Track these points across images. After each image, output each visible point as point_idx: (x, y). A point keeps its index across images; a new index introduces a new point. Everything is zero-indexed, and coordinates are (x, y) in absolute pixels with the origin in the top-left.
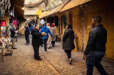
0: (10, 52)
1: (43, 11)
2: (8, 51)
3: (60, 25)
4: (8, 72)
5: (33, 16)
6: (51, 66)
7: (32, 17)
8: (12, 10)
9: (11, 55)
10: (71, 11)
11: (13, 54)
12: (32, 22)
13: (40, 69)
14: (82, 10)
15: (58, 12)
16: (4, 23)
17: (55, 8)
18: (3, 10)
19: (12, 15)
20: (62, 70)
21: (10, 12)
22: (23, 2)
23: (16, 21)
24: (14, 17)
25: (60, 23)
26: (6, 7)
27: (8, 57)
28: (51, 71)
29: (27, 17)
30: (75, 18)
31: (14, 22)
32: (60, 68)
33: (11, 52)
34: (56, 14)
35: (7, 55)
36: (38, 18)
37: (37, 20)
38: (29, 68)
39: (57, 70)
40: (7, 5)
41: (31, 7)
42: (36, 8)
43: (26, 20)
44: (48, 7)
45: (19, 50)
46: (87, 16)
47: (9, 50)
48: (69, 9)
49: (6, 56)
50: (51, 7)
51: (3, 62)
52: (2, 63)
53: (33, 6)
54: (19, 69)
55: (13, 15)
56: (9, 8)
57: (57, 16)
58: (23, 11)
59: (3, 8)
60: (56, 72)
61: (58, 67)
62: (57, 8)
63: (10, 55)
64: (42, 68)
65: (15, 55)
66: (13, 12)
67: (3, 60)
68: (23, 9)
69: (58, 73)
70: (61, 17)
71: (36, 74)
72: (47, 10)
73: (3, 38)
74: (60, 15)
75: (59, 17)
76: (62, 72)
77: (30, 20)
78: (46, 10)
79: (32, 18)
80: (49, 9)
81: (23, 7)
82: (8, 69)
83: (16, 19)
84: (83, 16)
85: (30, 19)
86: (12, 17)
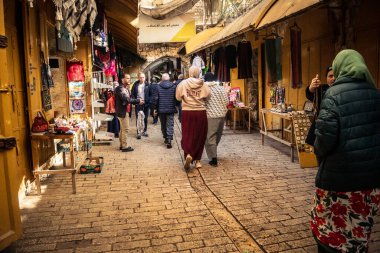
0: (94, 163)
1: (199, 29)
2: (89, 158)
3: (257, 75)
4: (88, 225)
5: (167, 45)
6: (224, 214)
7: (163, 49)
8: (102, 28)
9: (99, 172)
10: (295, 24)
11: (104, 168)
12: (165, 68)
13: (187, 220)
14: (337, 17)
15: (251, 26)
16: (78, 71)
17: (239, 15)
18: (74, 27)
19: (100, 44)
20: (263, 229)
21: (96, 34)
23: (113, 63)
24: (107, 49)
25: (257, 66)
26: (84, 19)
27: (90, 178)
28: (225, 231)
29: (149, 51)
30: (312, 49)
31: (106, 66)
32: (257, 221)
33: (98, 162)
34: (243, 35)
35: (84, 170)
36: (183, 51)
37: (179, 60)
38: (154, 217)
39: (244, 228)
40: (86, 13)
41: (160, 18)
42: (178, 21)
43: (143, 61)
44: (216, 15)
45: (123, 156)
46: (355, 40)
47: (93, 156)
48: (287, 14)
49: (83, 176)
50: (226, 15)
51: (74, 193)
52: (72, 196)
53: (166, 12)
54: (121, 216)
55: (106, 44)
56: (92, 23)
57: (249, 43)
58: (135, 31)
59: (74, 22)
60: (241, 233)
61: (247, 217)
62: (248, 14)
63: (95, 172)
64: (195, 218)
65: (110, 173)
66: (104, 33)
67: (74, 187)
68: (135, 23)
69: (247, 237)
70: (262, 45)
72: (213, 26)
73: (74, 118)
74: (257, 39)
75: (255, 45)
76: (263, 234)
77: (158, 60)
78: (209, 23)
79: (164, 54)
80: (219, 22)
81: (134, 15)
82: (90, 215)
83: (112, 58)
84: (340, 39)
85: (157, 58)
86: (101, 49)
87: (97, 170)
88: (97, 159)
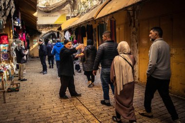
0: (15, 86)
1: (68, 18)
2: (12, 84)
3: (96, 40)
4: (13, 119)
5: (52, 26)
6: (82, 108)
7: (50, 27)
8: (18, 17)
9: (18, 91)
10: (113, 17)
11: (21, 88)
12: (51, 36)
13: (65, 112)
14: (131, 14)
15: (93, 18)
16: (5, 39)
17: (87, 12)
18: (3, 16)
19: (17, 25)
20: (101, 114)
21: (15, 20)
22: (35, 3)
23: (24, 34)
24: (21, 28)
25: (96, 36)
26: (8, 12)
27: (14, 95)
28: (84, 115)
29: (43, 28)
30: (121, 29)
31: (21, 36)
32: (98, 110)
33: (17, 86)
34: (89, 22)
35: (10, 90)
36: (60, 29)
37: (58, 33)
38: (48, 112)
39: (92, 114)
40: (9, 9)
42: (57, 14)
43: (40, 33)
44: (76, 11)
45: (30, 82)
46: (139, 25)
47: (14, 82)
48: (109, 13)
49: (9, 93)
50: (81, 12)
51: (5, 103)
52: (4, 104)
53: (51, 9)
54: (30, 113)
55: (20, 25)
56: (12, 14)
57: (92, 25)
58: (36, 19)
59: (3, 14)
60: (91, 116)
61: (94, 109)
62: (91, 12)
64: (68, 111)
65: (24, 91)
66: (19, 20)
67: (5, 100)
68: (35, 14)
69: (94, 118)
70: (98, 27)
71: (59, 121)
72: (75, 17)
73: (3, 63)
74: (95, 23)
75: (95, 26)
76: (101, 116)
78: (73, 15)
79: (51, 30)
80: (77, 15)
81: (35, 11)
82: (14, 114)
83: (23, 32)
84: (133, 24)
85: (47, 32)
86: (18, 28)
87: (17, 90)
88: (17, 84)
